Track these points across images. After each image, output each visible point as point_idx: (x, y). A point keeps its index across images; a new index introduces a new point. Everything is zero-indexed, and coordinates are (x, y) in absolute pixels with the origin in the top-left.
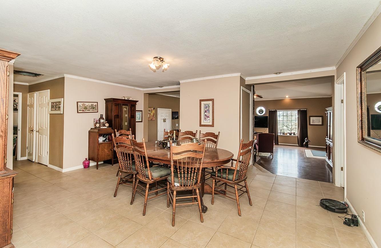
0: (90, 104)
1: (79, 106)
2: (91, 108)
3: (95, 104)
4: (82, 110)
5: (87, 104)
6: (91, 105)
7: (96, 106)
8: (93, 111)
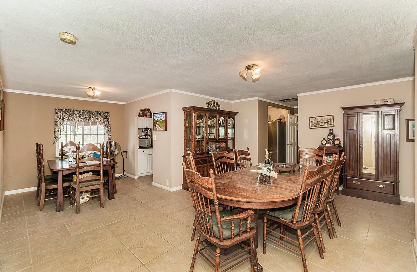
0: (323, 118)
1: (310, 122)
2: (325, 123)
3: (329, 117)
4: (314, 125)
5: (319, 119)
6: (325, 119)
7: (331, 120)
8: (327, 126)
